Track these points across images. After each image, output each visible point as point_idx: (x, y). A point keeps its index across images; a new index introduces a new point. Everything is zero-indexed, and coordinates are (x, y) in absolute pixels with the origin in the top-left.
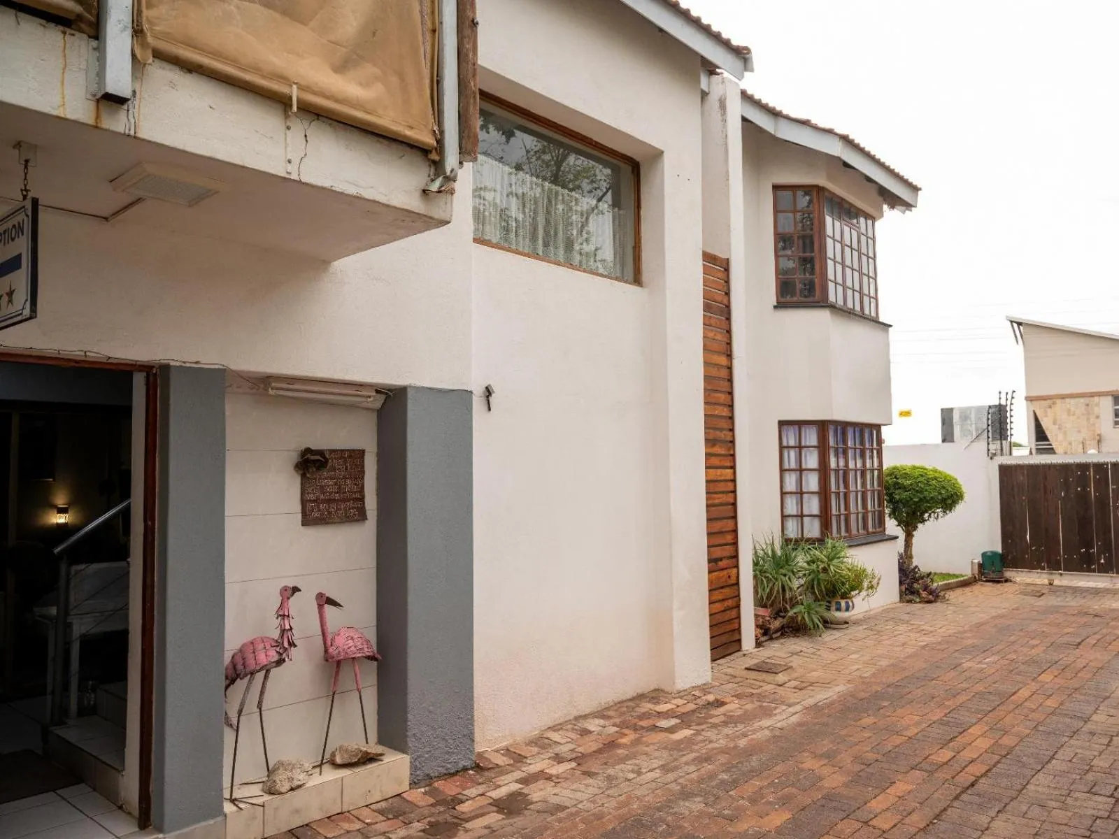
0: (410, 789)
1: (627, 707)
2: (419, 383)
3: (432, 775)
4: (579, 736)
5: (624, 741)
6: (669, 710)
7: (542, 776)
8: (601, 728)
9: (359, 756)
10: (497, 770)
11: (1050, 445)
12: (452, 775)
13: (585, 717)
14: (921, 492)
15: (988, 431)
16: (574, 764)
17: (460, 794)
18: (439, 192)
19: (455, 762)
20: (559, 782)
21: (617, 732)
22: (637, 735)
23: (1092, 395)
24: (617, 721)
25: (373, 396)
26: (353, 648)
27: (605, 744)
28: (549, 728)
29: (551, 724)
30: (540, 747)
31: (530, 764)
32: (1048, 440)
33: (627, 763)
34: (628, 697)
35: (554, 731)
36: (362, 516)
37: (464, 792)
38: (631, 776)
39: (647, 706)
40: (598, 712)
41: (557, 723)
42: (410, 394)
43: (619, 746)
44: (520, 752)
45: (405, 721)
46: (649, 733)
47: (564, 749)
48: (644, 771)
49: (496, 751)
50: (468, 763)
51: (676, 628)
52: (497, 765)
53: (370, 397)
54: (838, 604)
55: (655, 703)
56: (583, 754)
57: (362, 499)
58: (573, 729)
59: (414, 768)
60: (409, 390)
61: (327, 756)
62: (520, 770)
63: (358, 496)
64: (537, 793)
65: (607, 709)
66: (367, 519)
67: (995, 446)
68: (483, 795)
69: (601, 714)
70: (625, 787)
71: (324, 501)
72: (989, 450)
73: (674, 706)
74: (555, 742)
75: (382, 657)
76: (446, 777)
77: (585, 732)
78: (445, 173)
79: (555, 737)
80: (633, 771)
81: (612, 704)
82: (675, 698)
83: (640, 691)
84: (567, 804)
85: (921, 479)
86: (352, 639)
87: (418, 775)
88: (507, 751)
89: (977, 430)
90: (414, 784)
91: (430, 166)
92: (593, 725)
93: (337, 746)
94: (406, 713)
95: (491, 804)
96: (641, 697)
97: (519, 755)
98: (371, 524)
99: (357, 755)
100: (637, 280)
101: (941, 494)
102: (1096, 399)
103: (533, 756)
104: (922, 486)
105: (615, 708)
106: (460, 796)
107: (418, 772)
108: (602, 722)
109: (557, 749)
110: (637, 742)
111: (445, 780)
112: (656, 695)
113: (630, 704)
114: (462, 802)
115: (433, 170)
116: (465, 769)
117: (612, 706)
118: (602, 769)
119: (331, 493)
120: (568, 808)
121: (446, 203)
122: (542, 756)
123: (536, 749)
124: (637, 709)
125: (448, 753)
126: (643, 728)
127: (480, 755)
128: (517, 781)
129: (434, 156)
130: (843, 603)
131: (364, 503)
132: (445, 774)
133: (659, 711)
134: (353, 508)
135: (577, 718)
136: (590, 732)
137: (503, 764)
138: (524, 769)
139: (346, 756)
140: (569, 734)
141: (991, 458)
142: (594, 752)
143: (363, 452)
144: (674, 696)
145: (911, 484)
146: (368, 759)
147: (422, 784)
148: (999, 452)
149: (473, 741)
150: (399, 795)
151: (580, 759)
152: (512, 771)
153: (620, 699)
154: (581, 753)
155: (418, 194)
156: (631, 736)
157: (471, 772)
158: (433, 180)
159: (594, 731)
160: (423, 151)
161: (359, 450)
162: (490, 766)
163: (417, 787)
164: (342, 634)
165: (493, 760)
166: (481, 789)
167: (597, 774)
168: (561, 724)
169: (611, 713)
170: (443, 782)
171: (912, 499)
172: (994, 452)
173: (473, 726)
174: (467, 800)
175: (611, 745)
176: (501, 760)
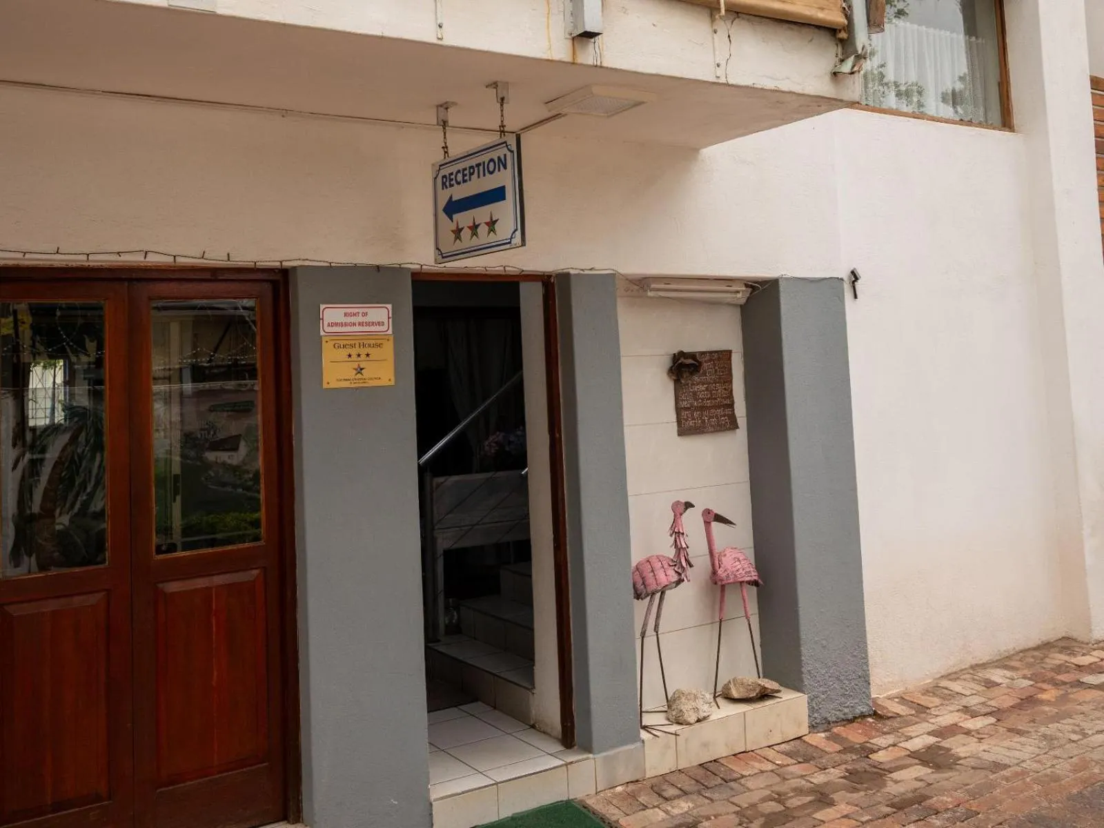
0: (810, 733)
1: (1033, 657)
2: (790, 275)
3: (830, 719)
4: (984, 688)
5: (1044, 696)
6: (1091, 664)
7: (953, 730)
8: (1008, 680)
9: (757, 691)
10: (898, 719)
12: (851, 721)
13: (984, 666)
16: (992, 720)
17: (867, 742)
18: (852, 73)
19: (852, 707)
20: (982, 739)
21: (1031, 686)
22: (1062, 692)
24: (1028, 672)
25: (743, 291)
26: (741, 571)
27: (1022, 699)
28: (942, 677)
29: (943, 673)
30: (943, 698)
31: (937, 716)
33: (1061, 721)
34: (1031, 644)
35: (950, 680)
36: (733, 425)
37: (871, 741)
38: (1074, 737)
39: (1059, 658)
40: (997, 661)
41: (950, 671)
42: (783, 286)
43: (1042, 702)
44: (919, 702)
45: (799, 654)
46: (1075, 690)
47: (973, 701)
48: (1090, 732)
49: (890, 698)
50: (865, 709)
51: (1089, 560)
52: (898, 714)
53: (738, 292)
55: (1069, 654)
56: (999, 709)
57: (731, 406)
58: (974, 679)
59: (812, 710)
60: (780, 282)
61: (719, 688)
62: (928, 721)
63: (728, 402)
64: (961, 747)
65: (1009, 658)
66: (737, 427)
68: (894, 745)
69: (1003, 662)
70: (1072, 749)
71: (697, 409)
73: (1097, 660)
74: (958, 693)
75: (764, 582)
76: (845, 723)
77: (990, 684)
78: (857, 51)
79: (956, 687)
80: (1074, 732)
81: (1012, 653)
82: (1095, 650)
83: (1045, 639)
84: (1007, 761)
86: (739, 560)
87: (815, 718)
88: (902, 700)
90: (813, 727)
91: (837, 45)
92: (997, 675)
93: (731, 678)
94: (798, 645)
95: (909, 756)
96: (1046, 646)
97: (918, 704)
98: (741, 434)
99: (755, 690)
100: (1006, 122)
103: (937, 707)
105: (1018, 658)
106: (868, 745)
107: (816, 715)
108: (1008, 673)
109: (964, 701)
110: (1064, 699)
111: (844, 726)
112: (1067, 644)
113: (1036, 653)
114: (875, 752)
115: (840, 49)
116: (863, 716)
117: (1013, 655)
118: (1032, 727)
119: (703, 399)
120: (1010, 766)
121: (854, 83)
122: (948, 708)
123: (937, 701)
124: (1047, 660)
125: (844, 695)
126: (1064, 683)
127: (874, 701)
128: (929, 734)
129: (843, 35)
131: (734, 410)
132: (843, 720)
133: (1081, 664)
134: (724, 416)
135: (974, 667)
136: (998, 685)
137: (904, 714)
138: (931, 721)
139: (741, 690)
140: (972, 685)
142: (1011, 707)
143: (730, 352)
144: (1093, 647)
146: (764, 695)
147: (821, 728)
149: (869, 684)
150: (799, 738)
151: (998, 714)
152: (916, 723)
153: (1021, 648)
154: (995, 707)
155: (827, 78)
156: (1050, 694)
157: (870, 720)
158: (842, 61)
159: (1001, 684)
160: (831, 31)
161: (727, 351)
162: (890, 715)
163: (816, 731)
164: (728, 555)
165: (890, 709)
166: (890, 739)
167: (1028, 732)
168: (955, 673)
169: (1013, 663)
170: (842, 728)
173: (868, 666)
174: (879, 750)
175: (1028, 702)
176: (897, 708)
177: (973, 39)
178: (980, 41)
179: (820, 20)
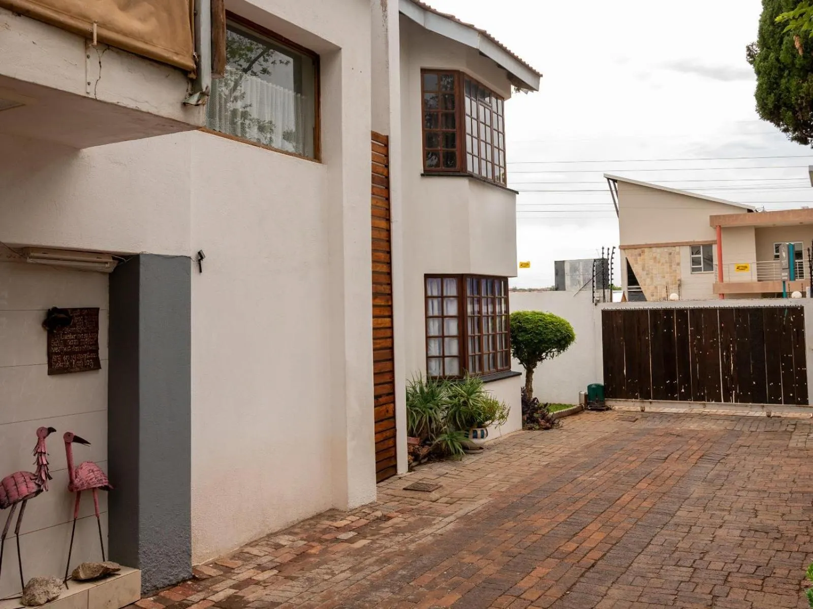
0: (142, 598)
1: (310, 524)
2: (150, 251)
3: (158, 586)
4: (274, 550)
5: (313, 551)
6: (345, 526)
7: (249, 582)
8: (291, 542)
9: (100, 572)
10: (210, 580)
11: (640, 288)
12: (175, 585)
13: (275, 534)
14: (540, 334)
15: (593, 281)
16: (275, 572)
17: (184, 600)
18: (197, 105)
19: (176, 575)
20: (267, 586)
21: (305, 545)
22: (324, 547)
23: (674, 245)
24: (304, 536)
25: (110, 262)
26: (94, 480)
27: (298, 555)
28: (246, 545)
29: (247, 541)
30: (244, 560)
31: (238, 574)
32: (638, 285)
34: (309, 516)
35: (252, 547)
36: (96, 365)
37: (188, 598)
38: (327, 577)
39: (326, 523)
40: (286, 529)
41: (252, 540)
42: (142, 260)
43: (310, 555)
44: (228, 565)
46: (332, 544)
47: (264, 560)
48: (337, 572)
49: (207, 565)
50: (186, 575)
51: (350, 455)
52: (210, 576)
53: (106, 263)
54: (475, 432)
55: (332, 521)
56: (281, 564)
57: (96, 351)
58: (267, 544)
59: (144, 580)
60: (141, 257)
62: (231, 579)
63: (93, 348)
64: (251, 595)
65: (293, 526)
66: (100, 368)
67: (599, 294)
68: (204, 599)
69: (289, 530)
71: (67, 354)
72: (594, 297)
73: (350, 522)
74: (255, 555)
76: (170, 587)
77: (278, 547)
78: (202, 90)
79: (255, 551)
80: (327, 573)
81: (297, 522)
82: (349, 516)
83: (318, 511)
84: (280, 601)
85: (540, 323)
86: (93, 471)
87: (147, 587)
88: (215, 565)
89: (584, 280)
90: (144, 594)
91: (188, 83)
92: (284, 540)
93: (80, 564)
95: (213, 606)
96: (319, 516)
97: (227, 567)
98: (104, 372)
100: (317, 156)
101: (556, 336)
102: (677, 248)
103: (239, 567)
104: (541, 329)
105: (300, 526)
106: (185, 602)
107: (147, 584)
108: (291, 538)
109: (259, 561)
110: (324, 552)
111: (169, 590)
112: (332, 513)
113: (312, 522)
114: (189, 606)
115: (190, 86)
116: (184, 580)
117: (297, 524)
118: (300, 574)
119: (72, 347)
121: (199, 113)
122: (247, 567)
123: (240, 563)
124: (318, 526)
125: (170, 567)
126: (327, 540)
127: (194, 568)
128: (231, 587)
129: (193, 76)
130: (479, 432)
131: (98, 354)
132: (169, 585)
133: (338, 526)
134: (89, 359)
135: (270, 536)
136: (284, 546)
137: (215, 575)
138: (234, 578)
139: (88, 572)
140: (266, 549)
141: (596, 305)
142: (290, 561)
143: (98, 309)
144: (348, 514)
145: (532, 328)
146: (106, 574)
147: (151, 594)
148: (602, 299)
149: (191, 556)
150: (133, 603)
151: (280, 567)
152: (224, 580)
153: (302, 519)
154: (279, 562)
155: (179, 106)
156: (317, 549)
157: (189, 583)
158: (191, 95)
159: (286, 545)
160: (183, 71)
161: (95, 308)
162: (204, 577)
163: (147, 596)
164: (84, 468)
165: (205, 572)
166: (201, 595)
167: (298, 577)
168: (256, 541)
169: (297, 530)
170: (167, 592)
171: (532, 340)
172: (598, 299)
174: (193, 604)
175: (302, 555)
176: (210, 572)
177: (299, 95)
178: (303, 97)
179: (174, 61)
